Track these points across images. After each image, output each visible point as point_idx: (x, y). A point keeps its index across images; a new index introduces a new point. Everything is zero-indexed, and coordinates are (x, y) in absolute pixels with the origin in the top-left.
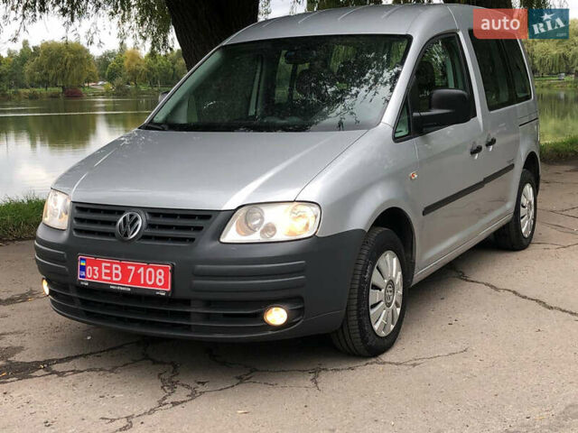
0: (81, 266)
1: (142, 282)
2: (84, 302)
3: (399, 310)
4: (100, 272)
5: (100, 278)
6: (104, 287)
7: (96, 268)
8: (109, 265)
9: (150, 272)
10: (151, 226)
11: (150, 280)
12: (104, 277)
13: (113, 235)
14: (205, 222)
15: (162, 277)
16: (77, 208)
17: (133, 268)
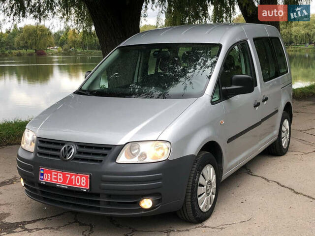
0: (41, 173)
1: (74, 183)
2: (43, 192)
3: (214, 196)
4: (51, 176)
5: (51, 180)
6: (54, 185)
7: (49, 175)
8: (56, 173)
9: (78, 178)
10: (79, 152)
11: (78, 182)
12: (53, 180)
13: (58, 157)
14: (109, 151)
15: (84, 181)
16: (39, 140)
17: (69, 176)
